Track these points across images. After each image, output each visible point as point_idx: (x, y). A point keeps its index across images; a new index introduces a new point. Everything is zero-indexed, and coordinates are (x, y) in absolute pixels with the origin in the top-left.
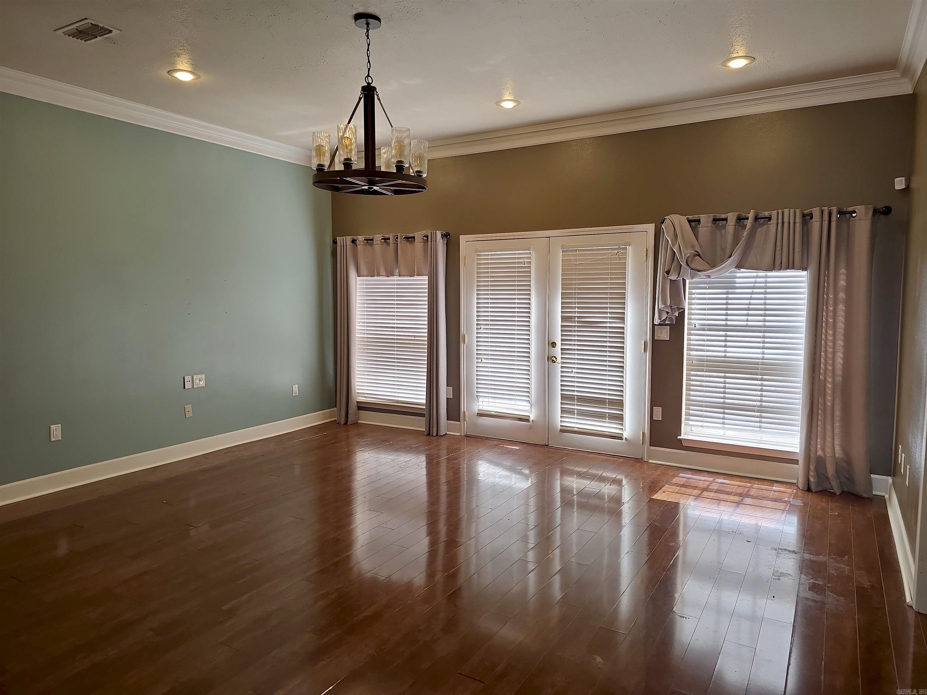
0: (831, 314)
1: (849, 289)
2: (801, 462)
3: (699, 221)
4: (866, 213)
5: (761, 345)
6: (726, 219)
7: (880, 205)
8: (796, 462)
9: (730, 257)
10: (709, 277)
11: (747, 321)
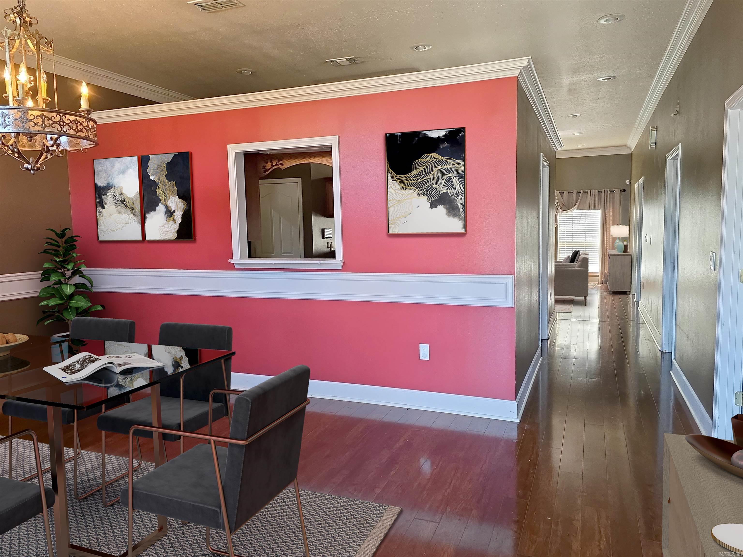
0: (608, 224)
1: (613, 216)
2: (600, 276)
3: (563, 193)
4: (618, 191)
5: (585, 236)
6: (573, 193)
7: (622, 189)
8: (598, 276)
9: (575, 206)
10: (567, 213)
11: (586, 228)
